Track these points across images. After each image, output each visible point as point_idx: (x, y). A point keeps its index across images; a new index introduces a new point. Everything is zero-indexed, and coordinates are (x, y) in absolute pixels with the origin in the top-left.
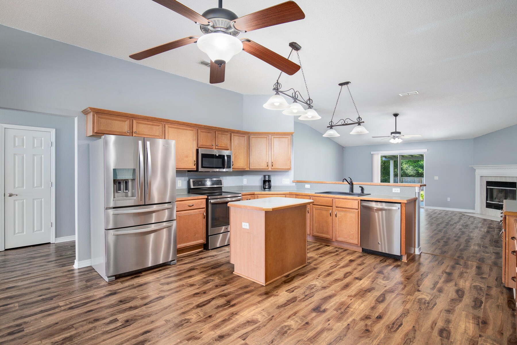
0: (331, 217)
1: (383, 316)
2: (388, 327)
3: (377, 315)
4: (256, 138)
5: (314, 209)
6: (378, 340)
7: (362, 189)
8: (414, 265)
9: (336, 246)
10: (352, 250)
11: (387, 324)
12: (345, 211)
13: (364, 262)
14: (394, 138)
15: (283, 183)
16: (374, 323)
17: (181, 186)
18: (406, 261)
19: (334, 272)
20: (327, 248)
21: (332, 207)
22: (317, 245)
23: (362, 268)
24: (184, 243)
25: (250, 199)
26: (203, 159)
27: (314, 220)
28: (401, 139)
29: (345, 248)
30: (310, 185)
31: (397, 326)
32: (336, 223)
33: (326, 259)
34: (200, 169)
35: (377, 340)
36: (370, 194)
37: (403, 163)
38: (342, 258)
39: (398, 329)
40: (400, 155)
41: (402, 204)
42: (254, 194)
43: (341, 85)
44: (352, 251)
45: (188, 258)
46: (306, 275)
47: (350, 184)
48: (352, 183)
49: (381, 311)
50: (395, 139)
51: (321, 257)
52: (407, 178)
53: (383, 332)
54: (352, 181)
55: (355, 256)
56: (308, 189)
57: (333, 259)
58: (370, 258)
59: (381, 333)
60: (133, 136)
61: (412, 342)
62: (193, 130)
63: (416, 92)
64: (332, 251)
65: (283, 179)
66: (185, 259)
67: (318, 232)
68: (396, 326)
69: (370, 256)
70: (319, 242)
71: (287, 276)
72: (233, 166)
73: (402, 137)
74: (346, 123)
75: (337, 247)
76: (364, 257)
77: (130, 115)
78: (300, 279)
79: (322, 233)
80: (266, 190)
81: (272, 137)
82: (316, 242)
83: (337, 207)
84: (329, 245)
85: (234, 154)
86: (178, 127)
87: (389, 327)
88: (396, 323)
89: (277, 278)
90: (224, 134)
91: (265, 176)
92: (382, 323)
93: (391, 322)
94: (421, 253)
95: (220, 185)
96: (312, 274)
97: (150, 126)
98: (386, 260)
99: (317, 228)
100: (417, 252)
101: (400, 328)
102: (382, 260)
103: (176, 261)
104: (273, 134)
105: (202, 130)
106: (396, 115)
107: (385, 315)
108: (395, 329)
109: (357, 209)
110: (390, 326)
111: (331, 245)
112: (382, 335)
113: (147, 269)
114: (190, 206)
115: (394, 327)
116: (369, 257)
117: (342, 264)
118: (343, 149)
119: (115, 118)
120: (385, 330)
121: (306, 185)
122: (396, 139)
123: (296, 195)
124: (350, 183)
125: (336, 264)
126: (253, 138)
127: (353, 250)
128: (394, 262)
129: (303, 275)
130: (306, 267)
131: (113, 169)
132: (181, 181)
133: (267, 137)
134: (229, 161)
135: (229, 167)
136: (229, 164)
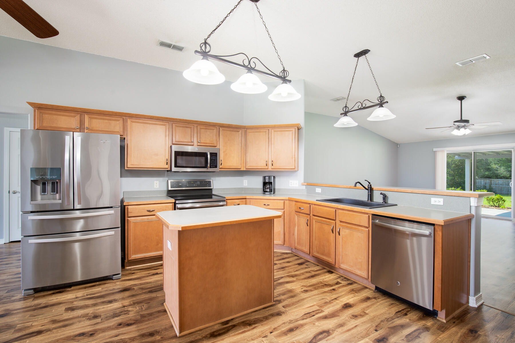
0: (333, 234)
4: (253, 132)
5: (314, 221)
7: (385, 197)
8: (457, 333)
9: (341, 275)
10: (361, 283)
12: (351, 228)
13: (367, 312)
14: (458, 128)
15: (290, 186)
17: (158, 187)
18: (445, 321)
19: (302, 325)
20: (326, 277)
21: (335, 220)
22: (316, 269)
23: (355, 325)
24: (142, 253)
25: (239, 204)
26: (178, 157)
27: (314, 236)
28: (469, 129)
29: (352, 279)
30: (321, 189)
32: (340, 243)
33: (309, 297)
34: (174, 169)
36: (397, 205)
37: (492, 163)
38: (335, 299)
40: (474, 152)
41: (436, 227)
42: (246, 199)
43: (358, 55)
44: (359, 286)
45: (142, 272)
46: (254, 326)
47: (368, 190)
48: (371, 187)
50: (459, 130)
51: (306, 291)
52: (498, 179)
54: (371, 185)
55: (359, 297)
56: (318, 193)
57: (320, 298)
58: (381, 304)
60: (84, 132)
62: (165, 125)
63: (485, 55)
64: (330, 283)
65: (290, 181)
66: (138, 272)
67: (318, 253)
69: (385, 299)
70: (321, 265)
71: (227, 322)
72: (221, 165)
73: (472, 127)
74: (364, 106)
75: (343, 275)
76: (373, 300)
77: (79, 109)
78: (240, 331)
79: (323, 254)
80: (266, 193)
81: (273, 131)
82: (318, 264)
83: (341, 222)
84: (333, 271)
85: (223, 152)
86: (145, 121)
89: (207, 325)
90: (209, 129)
91: (264, 177)
94: (482, 305)
95: (209, 187)
96: (265, 324)
97: (106, 121)
98: (408, 312)
99: (317, 247)
100: (473, 303)
102: (400, 311)
103: (120, 275)
104: (274, 127)
105: (177, 125)
106: (461, 98)
109: (367, 228)
111: (335, 272)
113: (102, 279)
114: (149, 211)
116: (382, 302)
117: (327, 311)
118: (397, 146)
119: (61, 113)
121: (317, 189)
122: (461, 130)
123: (295, 201)
124: (368, 187)
125: (318, 308)
126: (250, 132)
127: (363, 284)
128: (420, 319)
129: (250, 325)
130: (267, 309)
131: (31, 168)
132: (158, 182)
133: (266, 131)
134: (214, 160)
135: (214, 166)
136: (214, 164)
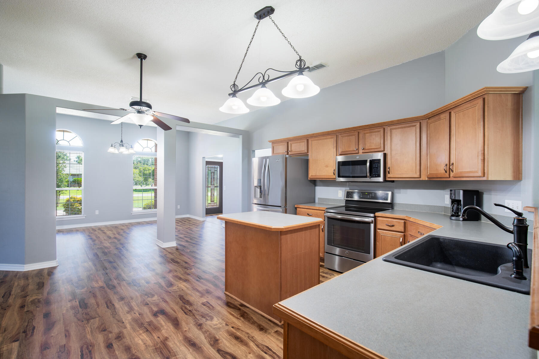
1: (108, 350)
2: (92, 345)
3: (115, 346)
6: (87, 331)
11: (96, 346)
16: (107, 338)
31: (84, 353)
35: (89, 331)
39: (82, 351)
42: (405, 220)
49: (117, 353)
53: (91, 339)
59: (92, 337)
61: (58, 352)
68: (85, 351)
85: (392, 157)
87: (90, 346)
88: (89, 354)
92: (101, 343)
93: (94, 352)
101: (80, 353)
105: (343, 135)
107: (108, 353)
108: (84, 350)
110: (90, 348)
112: (89, 337)
115: (87, 350)
120: (92, 341)
134: (376, 167)
135: (376, 176)
136: (376, 173)
